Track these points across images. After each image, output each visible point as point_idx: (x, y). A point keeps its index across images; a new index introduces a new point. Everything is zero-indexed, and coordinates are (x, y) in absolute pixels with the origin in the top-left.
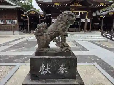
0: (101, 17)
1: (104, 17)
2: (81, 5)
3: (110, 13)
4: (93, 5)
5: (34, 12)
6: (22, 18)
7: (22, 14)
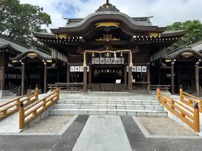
0: (167, 61)
1: (175, 62)
2: (116, 39)
3: (184, 54)
4: (135, 37)
5: (34, 54)
6: (10, 65)
7: (10, 59)
